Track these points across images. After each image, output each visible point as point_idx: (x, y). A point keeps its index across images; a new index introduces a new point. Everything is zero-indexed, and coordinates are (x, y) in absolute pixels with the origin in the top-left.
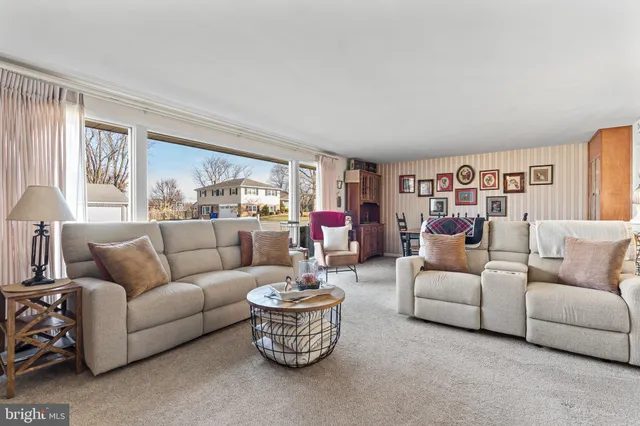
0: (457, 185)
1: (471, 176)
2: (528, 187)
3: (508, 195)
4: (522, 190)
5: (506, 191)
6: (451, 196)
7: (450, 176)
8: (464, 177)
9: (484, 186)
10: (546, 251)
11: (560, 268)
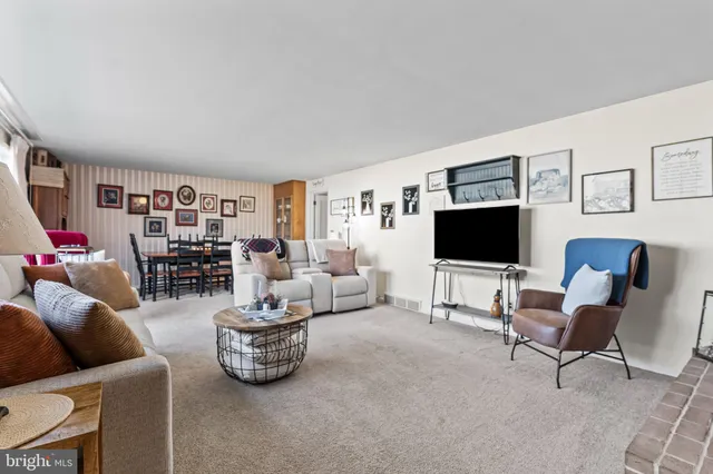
0: (177, 205)
1: (191, 197)
2: (239, 213)
3: (224, 218)
4: (235, 216)
5: (222, 215)
6: (171, 216)
7: (170, 194)
8: (185, 198)
9: (204, 208)
10: (320, 258)
11: (328, 267)
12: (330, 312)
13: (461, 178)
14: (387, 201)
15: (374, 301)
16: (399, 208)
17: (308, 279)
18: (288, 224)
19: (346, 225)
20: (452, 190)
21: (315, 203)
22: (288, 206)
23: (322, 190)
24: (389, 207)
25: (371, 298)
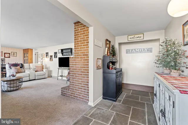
2: (11, 57)
3: (5, 58)
10: (33, 68)
11: (35, 70)
12: (35, 80)
13: (64, 51)
14: (51, 55)
15: (47, 77)
16: (53, 56)
17: (29, 72)
18: (27, 60)
19: (42, 60)
20: (62, 54)
21: (35, 55)
22: (28, 55)
23: (37, 52)
24: (51, 56)
25: (46, 76)
